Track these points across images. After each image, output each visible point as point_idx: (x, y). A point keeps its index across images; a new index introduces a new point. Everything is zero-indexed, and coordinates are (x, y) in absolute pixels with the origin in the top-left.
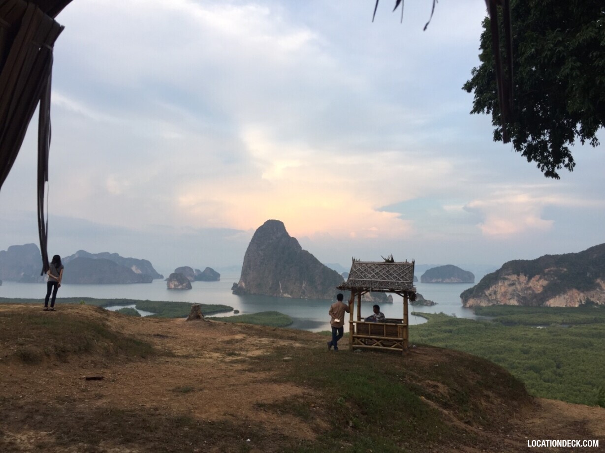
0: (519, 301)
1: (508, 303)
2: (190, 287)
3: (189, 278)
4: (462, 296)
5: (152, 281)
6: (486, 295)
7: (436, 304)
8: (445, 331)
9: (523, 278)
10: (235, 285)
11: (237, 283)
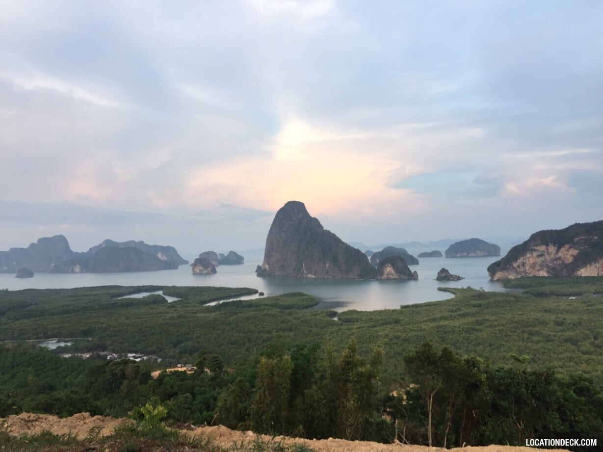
0: (548, 272)
1: (537, 274)
2: (214, 272)
3: (214, 263)
4: (489, 269)
5: (177, 267)
6: (514, 268)
7: (462, 278)
8: (474, 306)
9: (552, 249)
10: (259, 268)
11: (261, 266)
